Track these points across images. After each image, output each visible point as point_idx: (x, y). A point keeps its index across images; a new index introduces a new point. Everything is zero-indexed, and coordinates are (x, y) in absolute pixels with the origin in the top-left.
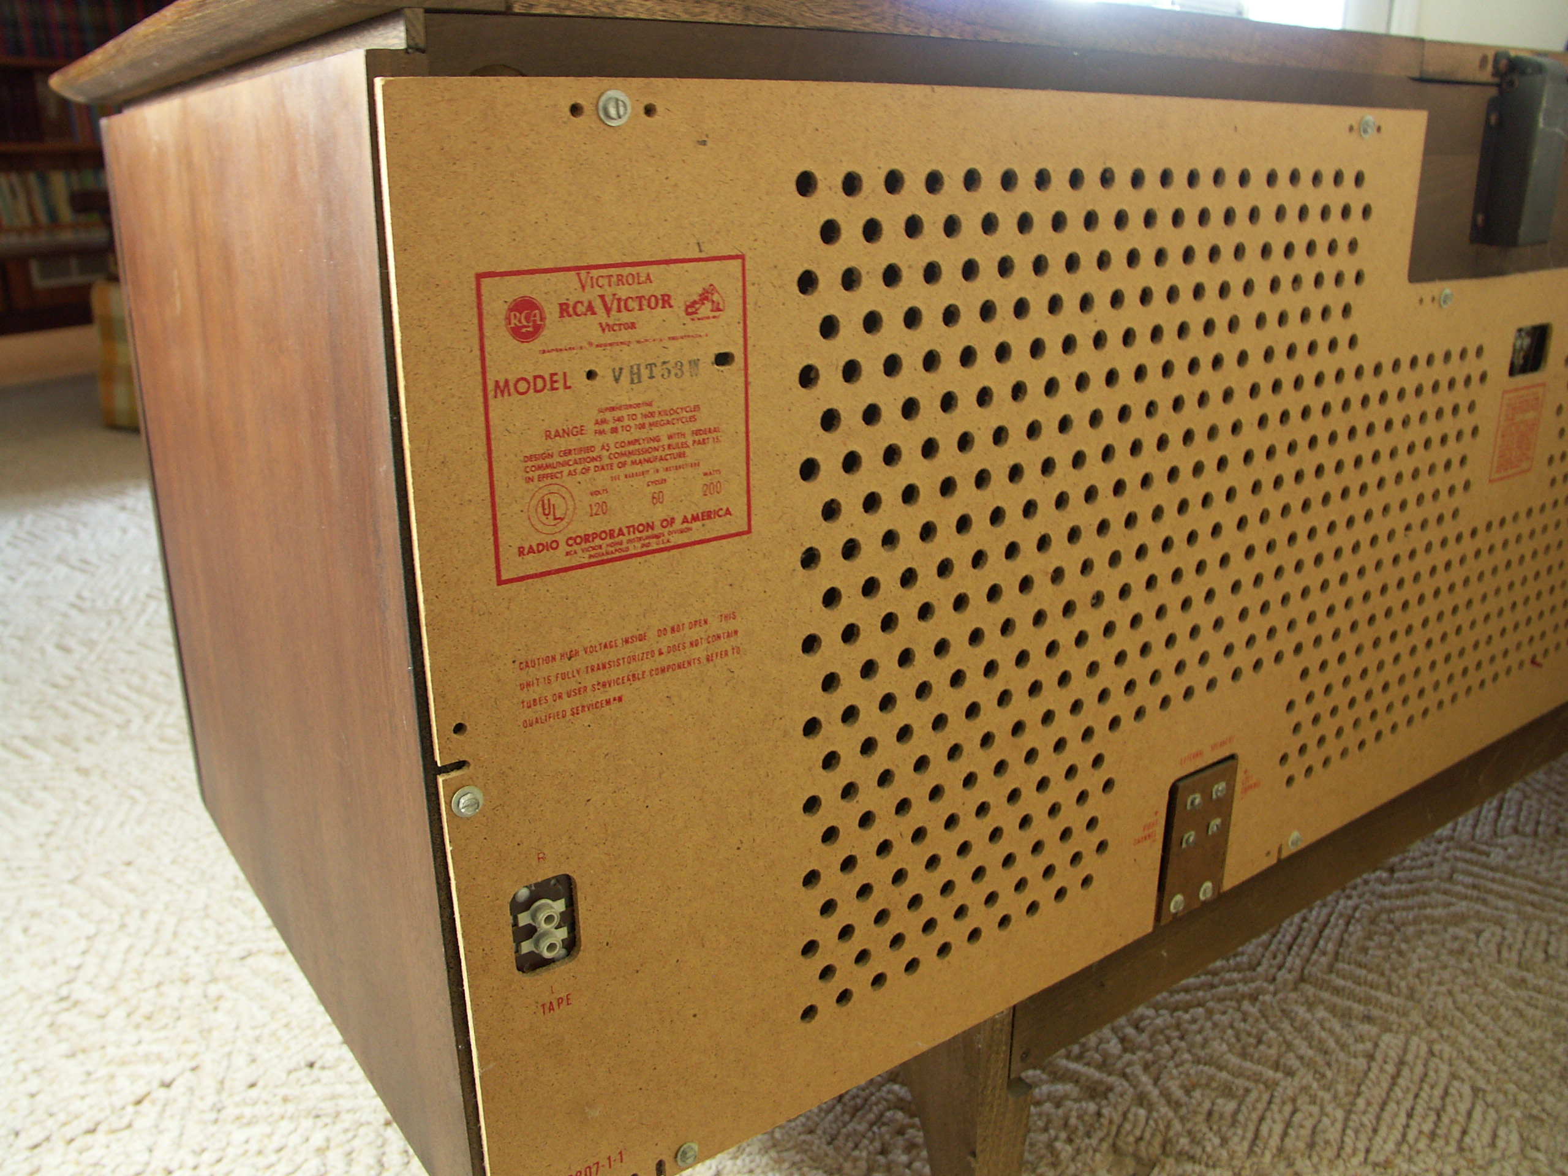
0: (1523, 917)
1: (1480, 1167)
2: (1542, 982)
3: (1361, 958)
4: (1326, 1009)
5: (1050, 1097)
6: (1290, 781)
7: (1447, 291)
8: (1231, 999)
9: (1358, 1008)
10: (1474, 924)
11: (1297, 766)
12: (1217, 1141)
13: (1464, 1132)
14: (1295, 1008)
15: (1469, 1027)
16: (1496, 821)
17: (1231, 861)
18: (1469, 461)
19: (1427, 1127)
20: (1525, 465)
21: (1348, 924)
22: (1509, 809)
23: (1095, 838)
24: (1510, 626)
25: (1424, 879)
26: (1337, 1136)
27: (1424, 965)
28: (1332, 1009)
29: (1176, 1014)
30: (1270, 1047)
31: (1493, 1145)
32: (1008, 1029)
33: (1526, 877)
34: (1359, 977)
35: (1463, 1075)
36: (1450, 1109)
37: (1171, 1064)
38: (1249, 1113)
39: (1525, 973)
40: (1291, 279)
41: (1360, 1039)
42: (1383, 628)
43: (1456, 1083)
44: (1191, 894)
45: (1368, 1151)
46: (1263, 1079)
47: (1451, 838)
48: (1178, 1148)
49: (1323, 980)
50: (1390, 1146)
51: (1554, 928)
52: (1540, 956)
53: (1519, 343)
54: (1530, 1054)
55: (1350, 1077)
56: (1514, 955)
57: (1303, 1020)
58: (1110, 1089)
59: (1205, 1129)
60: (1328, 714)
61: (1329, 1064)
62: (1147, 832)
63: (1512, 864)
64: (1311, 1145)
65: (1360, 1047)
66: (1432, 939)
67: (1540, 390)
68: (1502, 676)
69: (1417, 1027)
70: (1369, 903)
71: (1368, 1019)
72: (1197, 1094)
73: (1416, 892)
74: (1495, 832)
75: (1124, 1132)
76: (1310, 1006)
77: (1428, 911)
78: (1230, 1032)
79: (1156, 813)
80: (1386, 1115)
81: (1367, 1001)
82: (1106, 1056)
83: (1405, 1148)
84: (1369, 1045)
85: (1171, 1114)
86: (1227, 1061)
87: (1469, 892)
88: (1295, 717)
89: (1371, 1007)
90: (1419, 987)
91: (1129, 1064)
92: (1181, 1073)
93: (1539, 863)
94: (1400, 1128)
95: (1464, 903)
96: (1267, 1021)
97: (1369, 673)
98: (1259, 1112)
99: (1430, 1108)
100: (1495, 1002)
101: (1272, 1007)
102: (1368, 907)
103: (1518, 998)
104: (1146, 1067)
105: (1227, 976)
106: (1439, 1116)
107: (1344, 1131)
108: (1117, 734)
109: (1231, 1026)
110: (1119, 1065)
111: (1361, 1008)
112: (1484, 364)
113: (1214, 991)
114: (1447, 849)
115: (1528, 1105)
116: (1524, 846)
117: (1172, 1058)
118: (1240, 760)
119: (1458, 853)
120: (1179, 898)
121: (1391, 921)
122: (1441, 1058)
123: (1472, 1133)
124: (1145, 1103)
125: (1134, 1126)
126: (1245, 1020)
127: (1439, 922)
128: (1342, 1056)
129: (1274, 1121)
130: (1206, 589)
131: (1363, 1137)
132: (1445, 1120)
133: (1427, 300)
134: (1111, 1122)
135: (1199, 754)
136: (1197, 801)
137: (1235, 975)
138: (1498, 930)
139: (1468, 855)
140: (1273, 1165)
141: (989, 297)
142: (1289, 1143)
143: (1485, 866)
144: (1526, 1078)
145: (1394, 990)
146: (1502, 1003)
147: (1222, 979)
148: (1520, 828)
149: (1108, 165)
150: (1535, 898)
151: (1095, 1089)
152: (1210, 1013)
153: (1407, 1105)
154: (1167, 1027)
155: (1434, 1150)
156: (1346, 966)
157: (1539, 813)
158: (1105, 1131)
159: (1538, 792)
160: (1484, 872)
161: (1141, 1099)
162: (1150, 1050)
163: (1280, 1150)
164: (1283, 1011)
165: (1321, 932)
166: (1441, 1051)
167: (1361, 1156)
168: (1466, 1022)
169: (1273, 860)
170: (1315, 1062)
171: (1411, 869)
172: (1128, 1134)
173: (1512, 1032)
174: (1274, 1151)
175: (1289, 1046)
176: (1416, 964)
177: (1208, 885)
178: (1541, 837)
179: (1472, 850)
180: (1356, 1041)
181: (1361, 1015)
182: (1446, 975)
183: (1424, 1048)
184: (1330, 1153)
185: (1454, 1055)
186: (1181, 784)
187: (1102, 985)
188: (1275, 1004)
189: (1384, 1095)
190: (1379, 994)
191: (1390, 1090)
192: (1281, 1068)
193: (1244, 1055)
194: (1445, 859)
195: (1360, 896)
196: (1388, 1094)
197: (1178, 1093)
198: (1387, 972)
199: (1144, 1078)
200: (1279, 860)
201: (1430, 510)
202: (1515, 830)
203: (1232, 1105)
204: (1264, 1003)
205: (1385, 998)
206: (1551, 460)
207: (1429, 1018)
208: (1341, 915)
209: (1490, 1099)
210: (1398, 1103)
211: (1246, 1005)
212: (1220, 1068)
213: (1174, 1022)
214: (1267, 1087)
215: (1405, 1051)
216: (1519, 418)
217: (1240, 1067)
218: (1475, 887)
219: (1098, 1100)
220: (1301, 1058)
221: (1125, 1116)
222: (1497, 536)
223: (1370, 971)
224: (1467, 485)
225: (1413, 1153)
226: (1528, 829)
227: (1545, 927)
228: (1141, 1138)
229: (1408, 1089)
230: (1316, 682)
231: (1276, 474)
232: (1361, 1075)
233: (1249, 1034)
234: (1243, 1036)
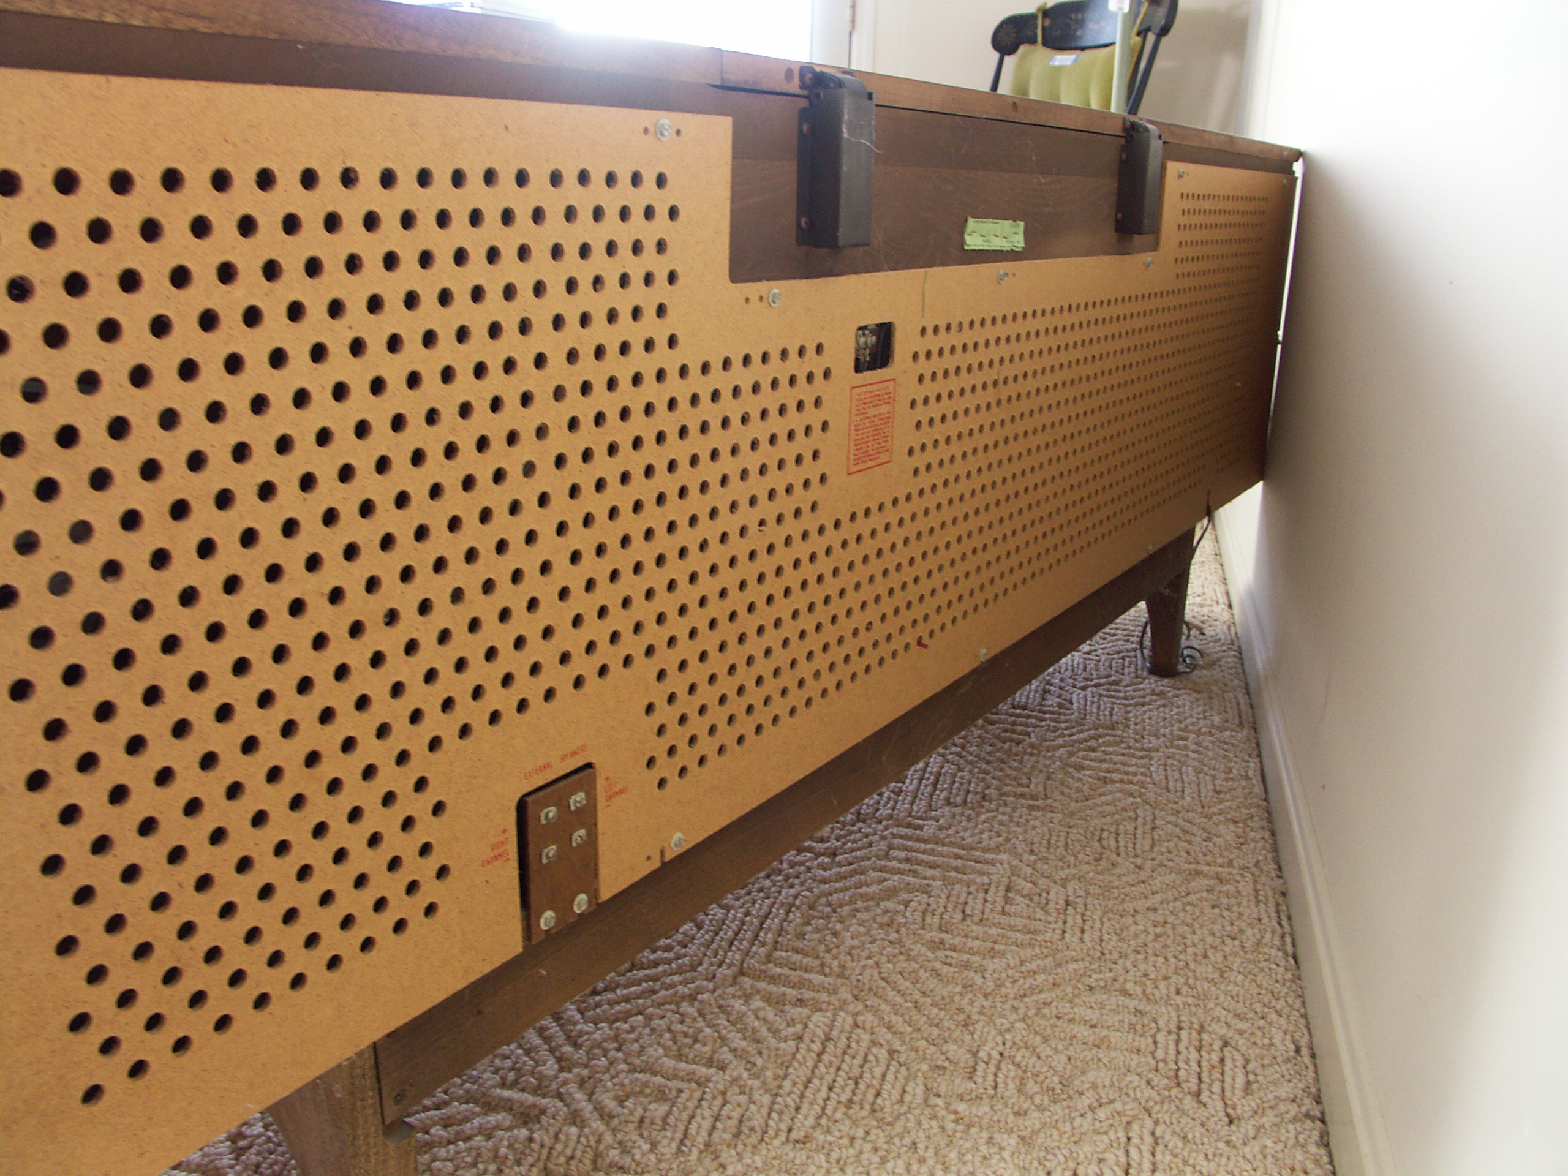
0: (948, 882)
1: (889, 1124)
2: (956, 941)
3: (798, 944)
4: (762, 998)
5: (481, 1130)
6: (662, 783)
7: (776, 291)
8: (670, 1004)
9: (791, 993)
10: (904, 896)
11: (666, 768)
12: (646, 1147)
13: (878, 1094)
14: (732, 1002)
15: (891, 994)
16: (931, 795)
17: (606, 870)
18: (822, 455)
19: (844, 1098)
20: (884, 457)
21: (788, 913)
22: (944, 782)
23: (432, 864)
24: (890, 612)
25: (863, 859)
26: (762, 1121)
27: (856, 942)
28: (768, 999)
29: (615, 1025)
30: (705, 1045)
31: (901, 1101)
32: (371, 1073)
33: (953, 844)
34: (794, 963)
35: (882, 1041)
36: (867, 1075)
37: (607, 1076)
38: (680, 1114)
39: (944, 935)
40: (591, 279)
41: (792, 1023)
42: (748, 623)
43: (874, 1050)
44: (563, 907)
45: (790, 1130)
46: (696, 1078)
47: (891, 817)
48: (608, 1160)
49: (761, 971)
50: (811, 1121)
51: (972, 889)
52: (959, 916)
53: (862, 340)
54: (941, 1009)
55: (779, 1061)
56: (936, 920)
57: (738, 1012)
58: (543, 1111)
59: (635, 1137)
60: (697, 714)
61: (760, 1053)
62: (497, 852)
63: (942, 835)
64: (736, 1135)
65: (791, 1030)
66: (865, 916)
67: (890, 384)
68: (888, 660)
69: (845, 1002)
70: (810, 890)
71: (801, 1002)
72: (629, 1104)
73: (855, 872)
74: (930, 806)
75: (555, 1153)
76: (747, 997)
77: (864, 889)
78: (667, 1035)
79: (504, 831)
80: (809, 1093)
81: (799, 985)
82: (541, 1078)
83: (824, 1121)
84: (799, 1027)
85: (603, 1128)
86: (662, 1065)
87: (902, 866)
88: (657, 719)
89: (803, 990)
90: (849, 964)
91: (565, 1083)
92: (615, 1085)
93: (965, 829)
94: (821, 1103)
95: (896, 877)
96: (704, 1020)
97: (738, 669)
98: (689, 1112)
99: (850, 1078)
100: (917, 966)
101: (710, 1005)
102: (808, 893)
103: (936, 959)
104: (582, 1083)
105: (668, 980)
106: (857, 1083)
107: (769, 1115)
108: (438, 755)
109: (669, 1030)
110: (554, 1086)
111: (795, 992)
112: (825, 361)
113: (654, 997)
114: (886, 828)
115: (935, 1057)
116: (954, 816)
117: (608, 1070)
118: (598, 767)
119: (895, 830)
120: (549, 914)
121: (829, 905)
122: (864, 1028)
123: (885, 1094)
124: (578, 1120)
125: (566, 1146)
126: (682, 1022)
127: (872, 899)
128: (773, 1042)
129: (703, 1118)
130: (528, 598)
131: (786, 1117)
132: (862, 1086)
133: (754, 299)
134: (542, 1146)
135: (545, 767)
136: (551, 815)
137: (676, 978)
138: (924, 898)
139: (904, 831)
140: (699, 1160)
141: (210, 305)
142: (716, 1136)
143: (918, 840)
144: (936, 1032)
145: (827, 970)
146: (921, 967)
147: (663, 983)
148: (952, 800)
149: (349, 164)
150: (959, 862)
151: (528, 1115)
152: (649, 1018)
153: (829, 1079)
154: (605, 1040)
155: (849, 1117)
156: (784, 954)
157: (970, 782)
158: (535, 1155)
159: (971, 763)
160: (917, 845)
161: (575, 1118)
162: (586, 1066)
163: (708, 1145)
164: (720, 1007)
165: (762, 923)
166: (864, 1021)
167: (783, 1136)
168: (889, 989)
169: (656, 864)
170: (748, 1052)
171: (853, 850)
172: (559, 1155)
173: (928, 992)
174: (702, 1147)
175: (723, 1039)
176: (849, 942)
177: (582, 897)
178: (970, 805)
179: (909, 825)
180: (788, 1025)
181: (794, 1000)
182: (874, 948)
183: (850, 1020)
184: (754, 1140)
185: (876, 1022)
186: (529, 799)
187: (480, 1013)
188: (713, 1002)
189: (809, 1073)
190: (811, 976)
191: (816, 1067)
192: (715, 1064)
193: (680, 1057)
194: (883, 838)
195: (802, 884)
196: (813, 1072)
197: (611, 1105)
198: (821, 954)
199: (579, 1096)
200: (664, 864)
201: (785, 504)
202: (948, 802)
203: (664, 1108)
204: (702, 1002)
205: (816, 978)
206: (911, 451)
207: (856, 992)
208: (782, 904)
209: (902, 1059)
210: (821, 1079)
211: (685, 1007)
212: (655, 1074)
213: (612, 1033)
214: (698, 1083)
215: (831, 1027)
216: (872, 412)
217: (675, 1069)
218: (907, 860)
219: (530, 1125)
220: (734, 1050)
221: (556, 1137)
222: (863, 526)
223: (806, 955)
224: (823, 479)
225: (830, 1124)
226: (959, 799)
227: (965, 889)
228: (572, 1158)
229: (831, 1063)
230: (677, 683)
231: (597, 477)
232: (790, 1057)
233: (686, 1035)
234: (680, 1038)
